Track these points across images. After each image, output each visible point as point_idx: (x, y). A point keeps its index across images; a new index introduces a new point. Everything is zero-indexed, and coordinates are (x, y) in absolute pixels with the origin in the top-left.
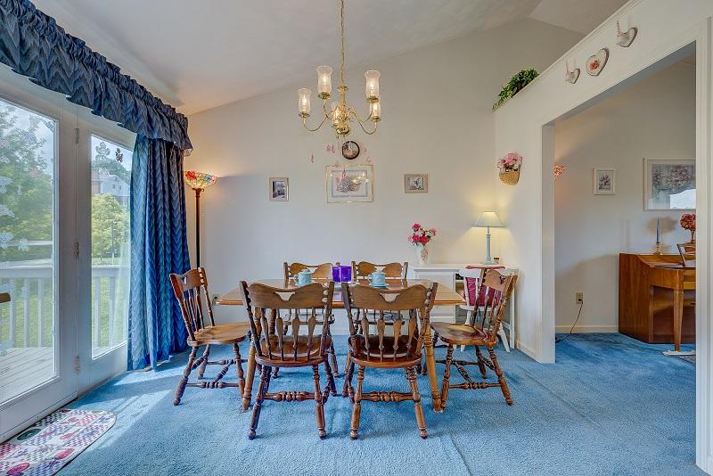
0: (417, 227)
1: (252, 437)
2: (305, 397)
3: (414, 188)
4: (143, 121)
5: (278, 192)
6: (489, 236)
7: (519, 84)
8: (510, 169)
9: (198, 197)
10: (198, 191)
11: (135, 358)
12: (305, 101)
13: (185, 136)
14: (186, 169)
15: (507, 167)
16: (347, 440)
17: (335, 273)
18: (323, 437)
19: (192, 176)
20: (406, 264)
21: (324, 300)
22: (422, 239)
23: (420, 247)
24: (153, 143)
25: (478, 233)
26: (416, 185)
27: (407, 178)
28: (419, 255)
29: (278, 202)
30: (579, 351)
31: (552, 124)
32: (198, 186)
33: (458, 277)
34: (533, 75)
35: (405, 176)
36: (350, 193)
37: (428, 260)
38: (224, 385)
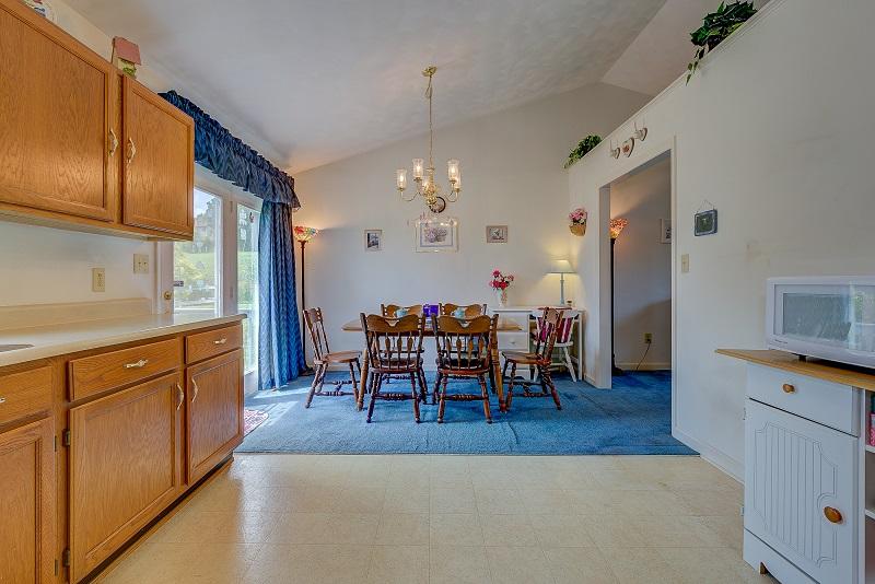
0: (497, 274)
1: (369, 421)
2: (405, 397)
3: (494, 238)
4: (270, 189)
5: (372, 243)
6: (562, 281)
7: (585, 149)
8: (578, 223)
9: (303, 248)
10: (303, 243)
11: (264, 381)
12: (402, 178)
13: (294, 196)
14: (294, 225)
15: (575, 221)
16: (435, 424)
17: (426, 311)
18: (418, 422)
19: (300, 230)
20: (485, 305)
21: (419, 326)
22: (501, 285)
23: (500, 292)
24: (274, 206)
25: (554, 278)
26: (497, 235)
27: (489, 229)
28: (499, 298)
29: (372, 252)
30: (638, 382)
31: (608, 187)
32: (304, 238)
33: (532, 317)
34: (596, 141)
35: (487, 227)
36: (436, 243)
37: (508, 303)
38: (343, 394)
